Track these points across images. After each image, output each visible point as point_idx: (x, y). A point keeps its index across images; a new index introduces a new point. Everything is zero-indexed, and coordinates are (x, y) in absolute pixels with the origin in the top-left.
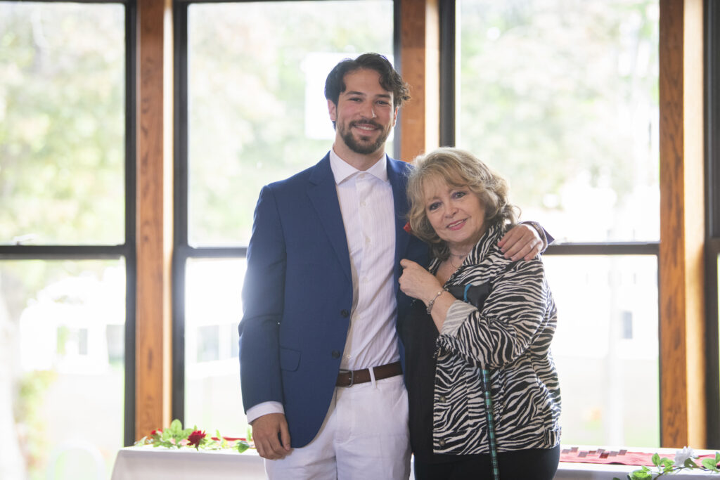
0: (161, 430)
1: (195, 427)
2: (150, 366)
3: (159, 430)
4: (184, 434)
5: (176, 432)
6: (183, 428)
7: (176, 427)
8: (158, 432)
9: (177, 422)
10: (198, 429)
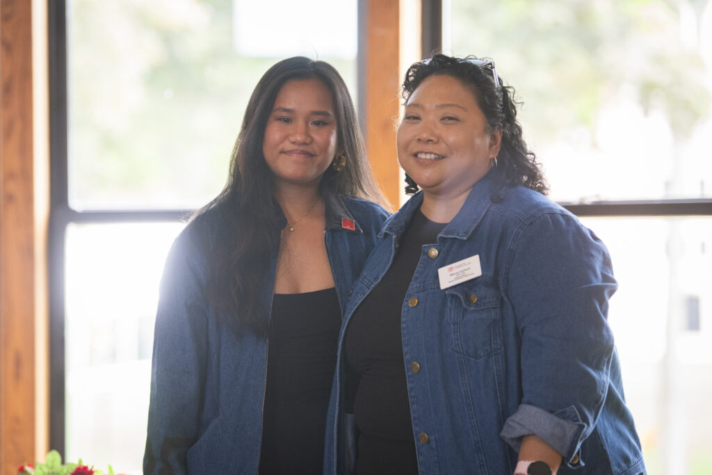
0: (32, 465)
1: (80, 461)
2: (17, 375)
3: (29, 465)
4: (65, 471)
5: (52, 468)
6: (63, 462)
7: (53, 462)
8: (28, 469)
9: (55, 455)
10: (84, 464)
